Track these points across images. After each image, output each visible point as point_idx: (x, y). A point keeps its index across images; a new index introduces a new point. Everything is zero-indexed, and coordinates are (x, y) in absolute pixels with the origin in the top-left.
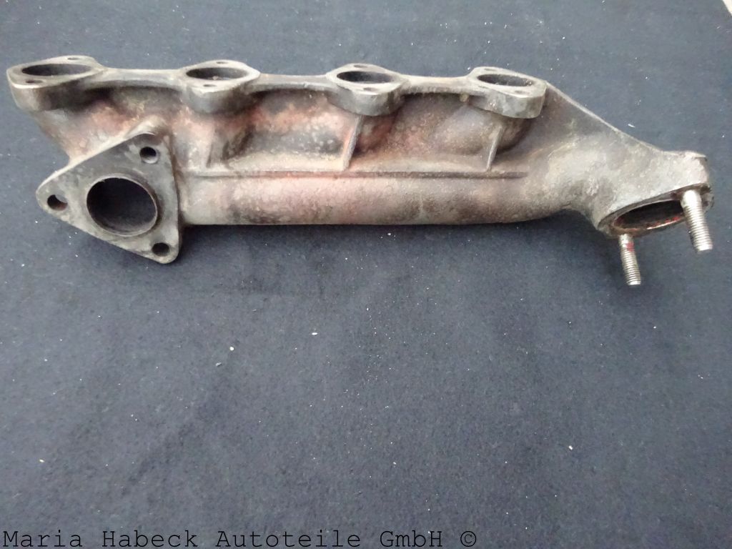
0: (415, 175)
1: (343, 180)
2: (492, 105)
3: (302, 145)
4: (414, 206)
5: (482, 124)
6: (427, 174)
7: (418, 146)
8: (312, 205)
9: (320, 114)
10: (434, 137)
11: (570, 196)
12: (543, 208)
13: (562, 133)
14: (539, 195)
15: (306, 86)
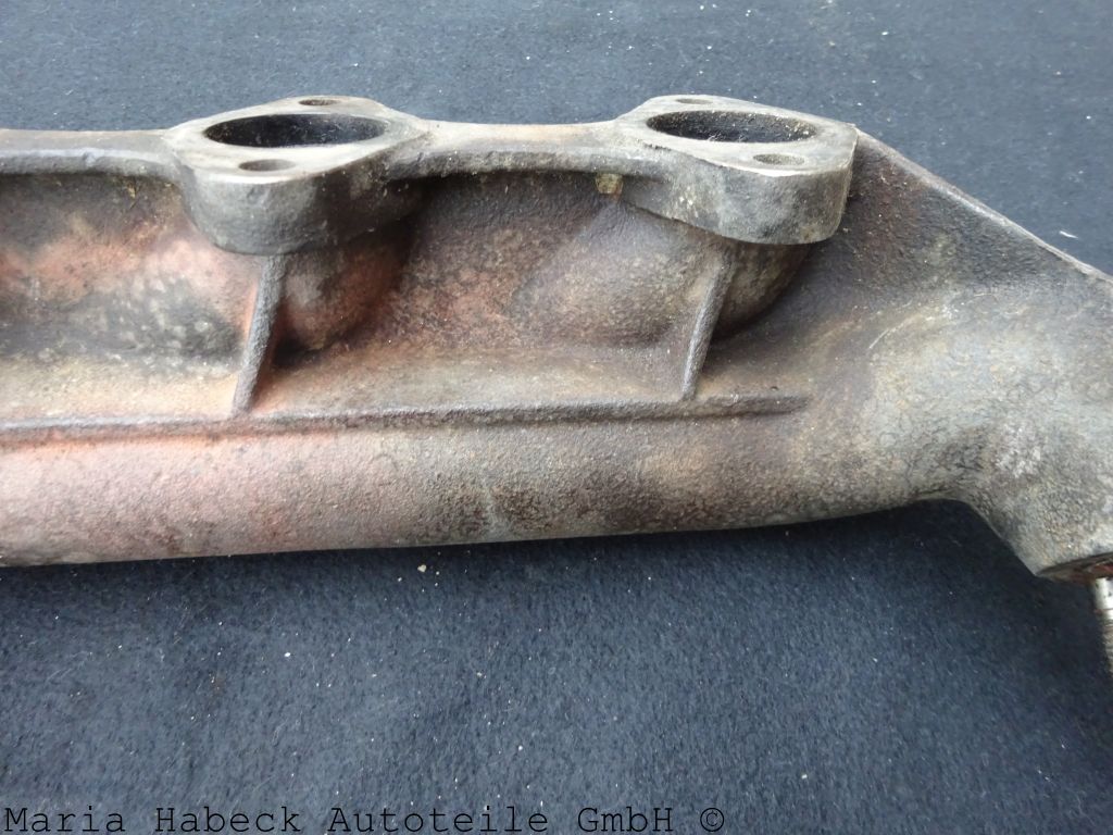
0: (464, 420)
1: (238, 444)
2: (682, 203)
3: (130, 336)
4: (469, 510)
5: (664, 259)
6: (498, 417)
7: (484, 323)
8: (149, 522)
9: (166, 244)
10: (528, 297)
11: (942, 471)
12: (858, 498)
13: (910, 277)
14: (844, 465)
15: (90, 163)
